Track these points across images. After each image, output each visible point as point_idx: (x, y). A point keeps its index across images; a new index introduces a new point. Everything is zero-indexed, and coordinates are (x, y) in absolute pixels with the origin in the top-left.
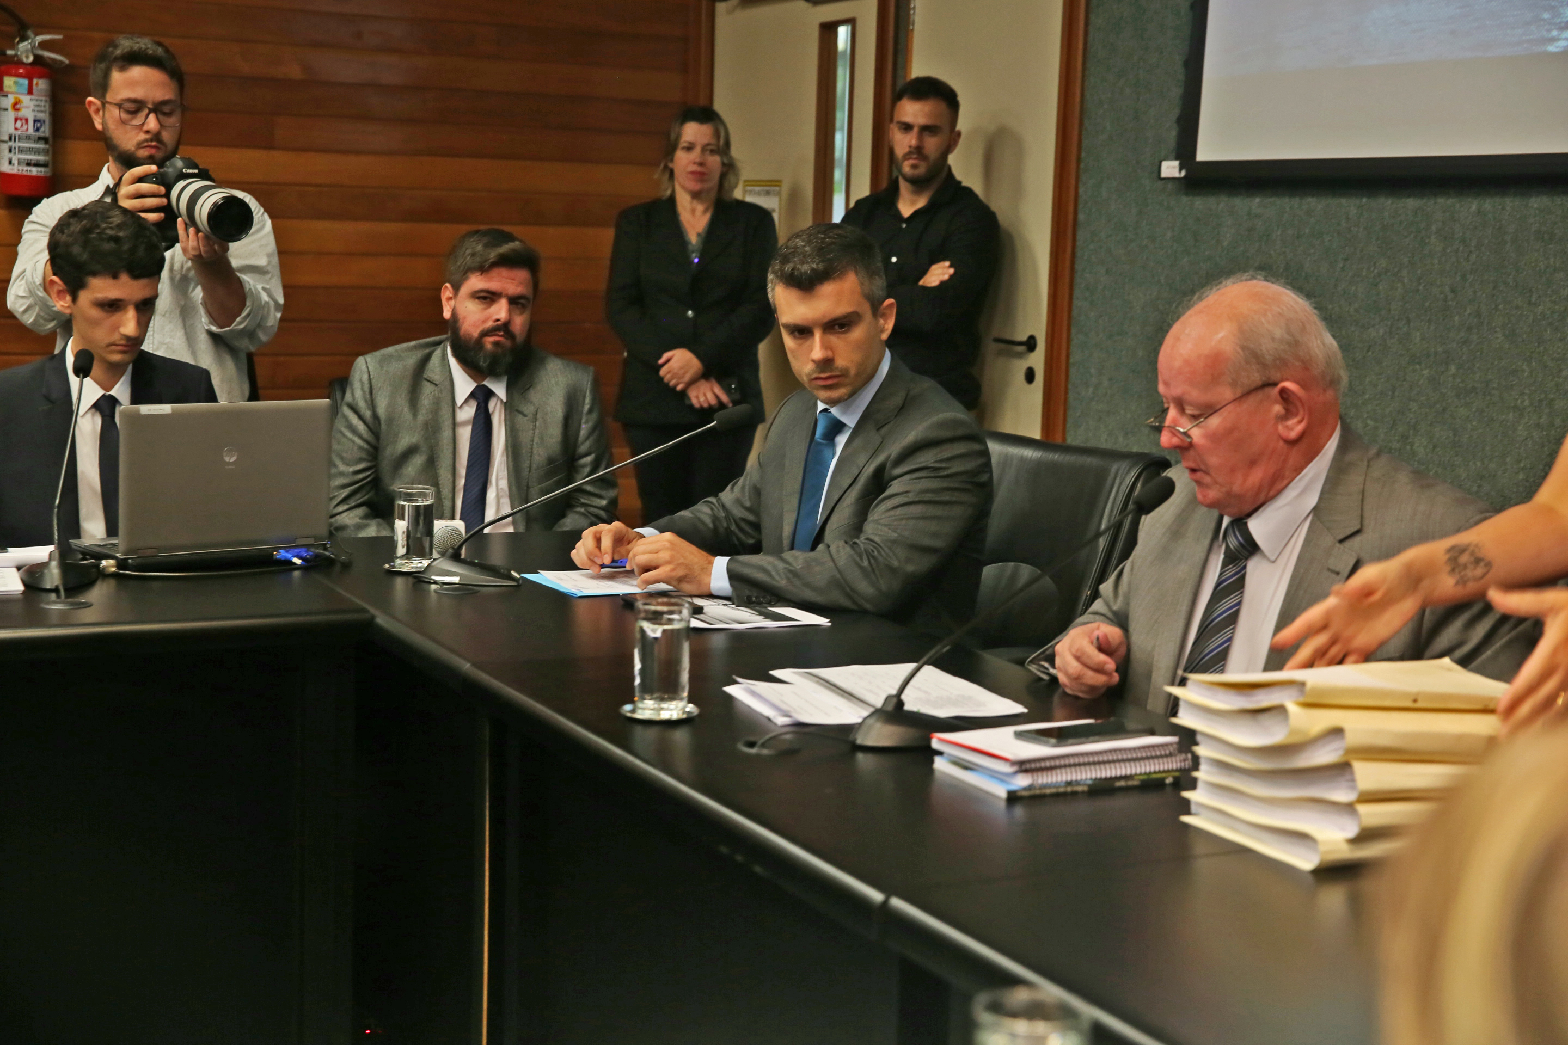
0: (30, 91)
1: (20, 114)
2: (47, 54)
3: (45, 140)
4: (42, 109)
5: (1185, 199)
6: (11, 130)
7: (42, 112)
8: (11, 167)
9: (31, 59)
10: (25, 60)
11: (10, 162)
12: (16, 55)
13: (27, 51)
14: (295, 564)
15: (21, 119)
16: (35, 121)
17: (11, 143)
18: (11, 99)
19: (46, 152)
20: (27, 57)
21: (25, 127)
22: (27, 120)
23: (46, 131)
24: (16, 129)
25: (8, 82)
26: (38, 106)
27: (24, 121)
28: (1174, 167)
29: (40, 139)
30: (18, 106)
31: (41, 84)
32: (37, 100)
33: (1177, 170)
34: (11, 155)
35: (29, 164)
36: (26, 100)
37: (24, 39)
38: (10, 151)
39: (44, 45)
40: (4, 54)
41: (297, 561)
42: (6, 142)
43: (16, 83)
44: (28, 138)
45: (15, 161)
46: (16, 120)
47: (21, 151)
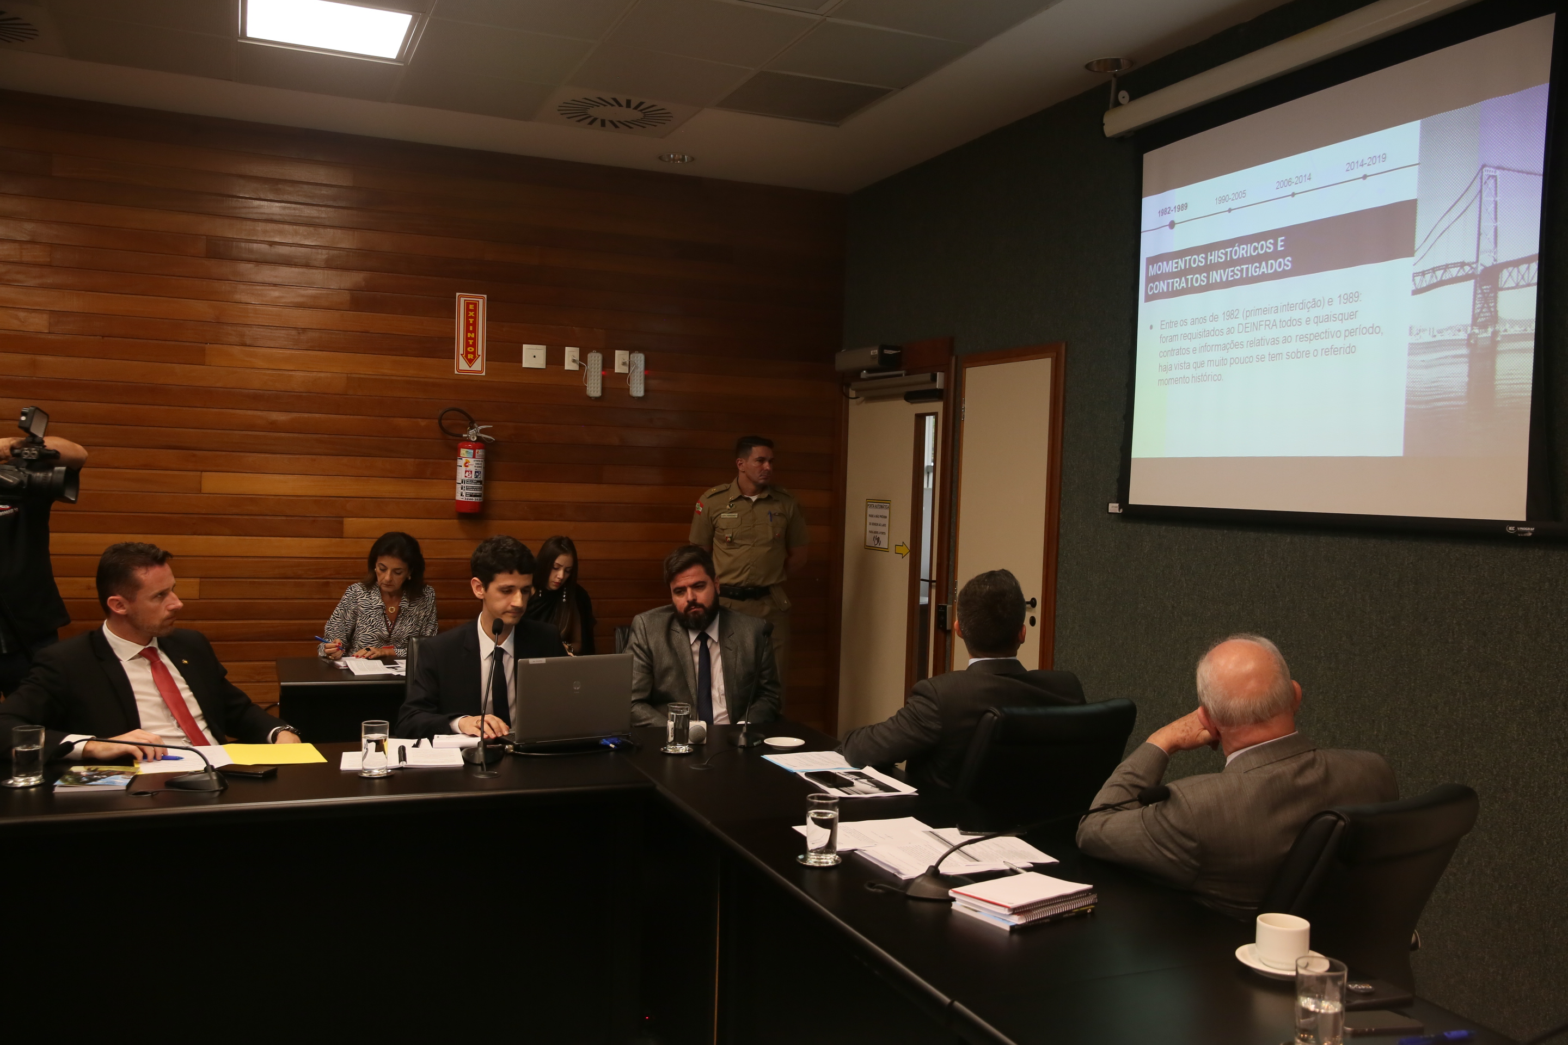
0: (474, 457)
1: (468, 469)
2: (483, 436)
3: (480, 482)
4: (480, 465)
5: (1122, 525)
6: (463, 478)
7: (480, 467)
8: (462, 497)
9: (476, 438)
10: (472, 439)
11: (462, 495)
12: (468, 437)
13: (473, 434)
14: (611, 747)
15: (468, 471)
16: (476, 472)
17: (462, 484)
18: (464, 460)
19: (480, 489)
20: (473, 438)
21: (470, 475)
22: (471, 472)
23: (481, 477)
24: (466, 477)
25: (463, 452)
26: (477, 464)
27: (470, 472)
28: (1116, 507)
29: (478, 481)
30: (467, 465)
31: (480, 452)
32: (477, 461)
33: (1118, 509)
34: (462, 491)
35: (471, 496)
36: (472, 461)
37: (472, 428)
38: (462, 489)
39: (482, 431)
40: (462, 436)
41: (612, 746)
42: (460, 484)
43: (467, 452)
44: (472, 481)
45: (464, 494)
46: (466, 471)
47: (467, 489)
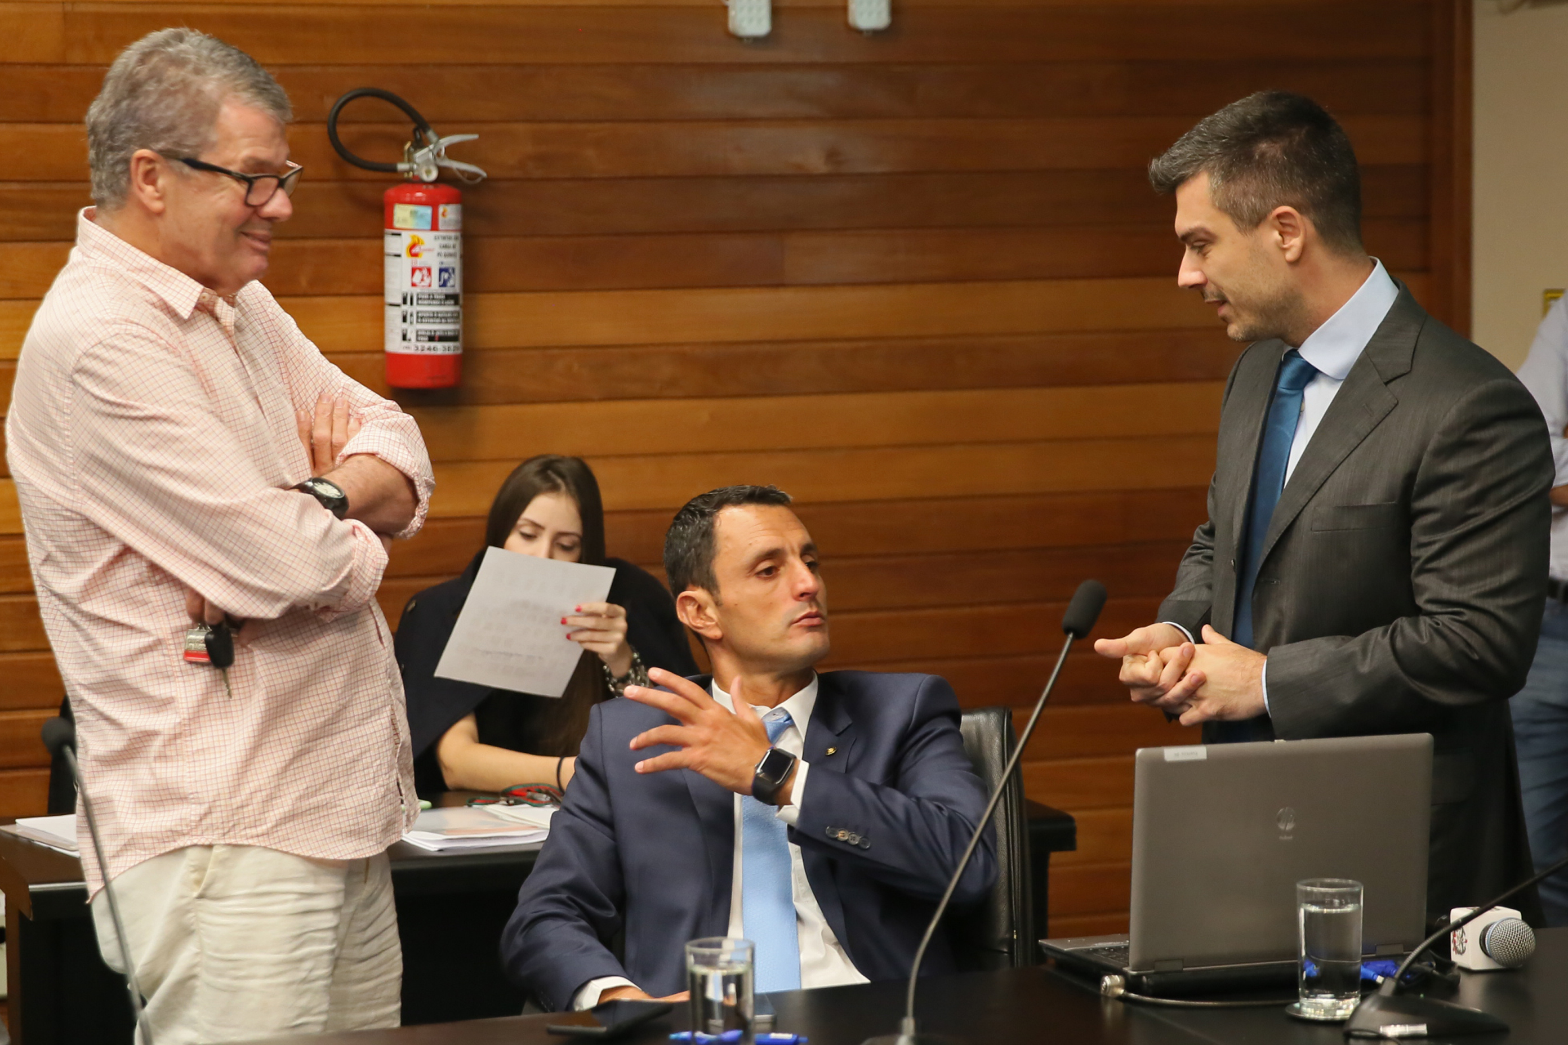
0: (434, 227)
1: (419, 262)
2: (455, 165)
3: (452, 298)
4: (451, 251)
6: (407, 288)
7: (450, 255)
8: (405, 344)
9: (434, 175)
10: (425, 177)
11: (404, 338)
12: (411, 170)
13: (427, 162)
15: (420, 269)
16: (441, 271)
17: (404, 307)
18: (406, 239)
19: (455, 317)
20: (428, 172)
21: (427, 280)
22: (429, 270)
23: (455, 285)
24: (414, 285)
25: (402, 213)
26: (445, 247)
27: (425, 272)
29: (448, 297)
30: (415, 250)
31: (450, 213)
32: (444, 238)
34: (405, 326)
35: (431, 339)
36: (429, 240)
37: (420, 144)
38: (404, 320)
39: (452, 152)
40: (394, 170)
42: (398, 305)
43: (413, 213)
44: (431, 297)
45: (411, 335)
46: (414, 270)
47: (421, 319)
